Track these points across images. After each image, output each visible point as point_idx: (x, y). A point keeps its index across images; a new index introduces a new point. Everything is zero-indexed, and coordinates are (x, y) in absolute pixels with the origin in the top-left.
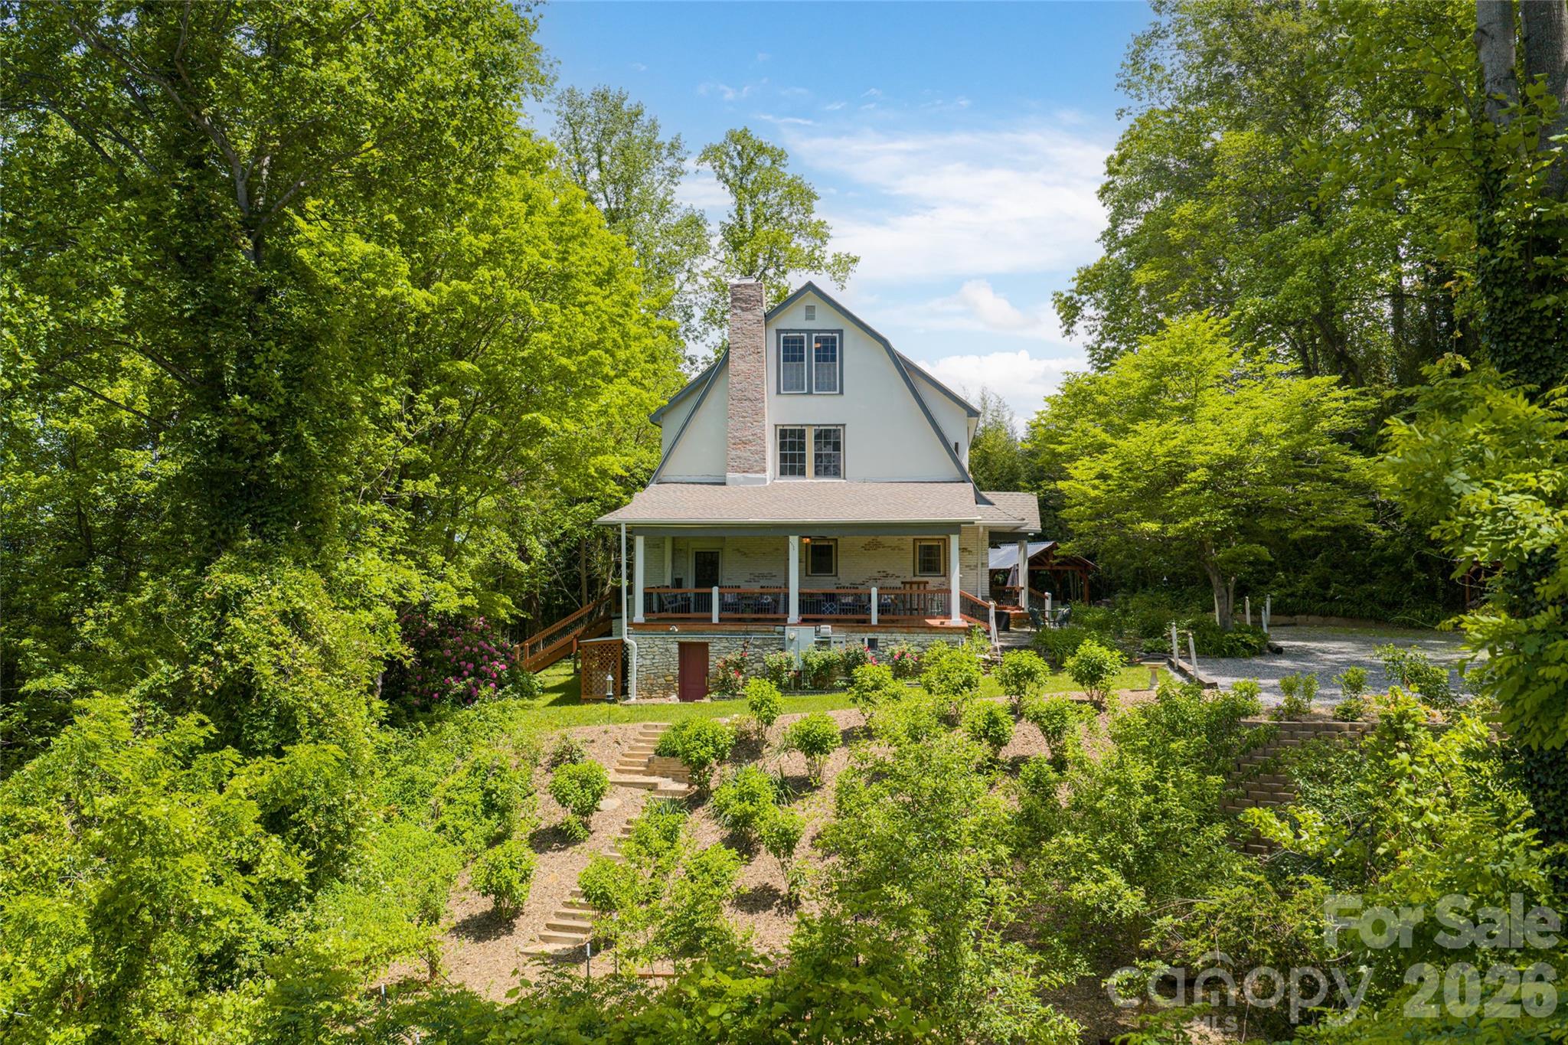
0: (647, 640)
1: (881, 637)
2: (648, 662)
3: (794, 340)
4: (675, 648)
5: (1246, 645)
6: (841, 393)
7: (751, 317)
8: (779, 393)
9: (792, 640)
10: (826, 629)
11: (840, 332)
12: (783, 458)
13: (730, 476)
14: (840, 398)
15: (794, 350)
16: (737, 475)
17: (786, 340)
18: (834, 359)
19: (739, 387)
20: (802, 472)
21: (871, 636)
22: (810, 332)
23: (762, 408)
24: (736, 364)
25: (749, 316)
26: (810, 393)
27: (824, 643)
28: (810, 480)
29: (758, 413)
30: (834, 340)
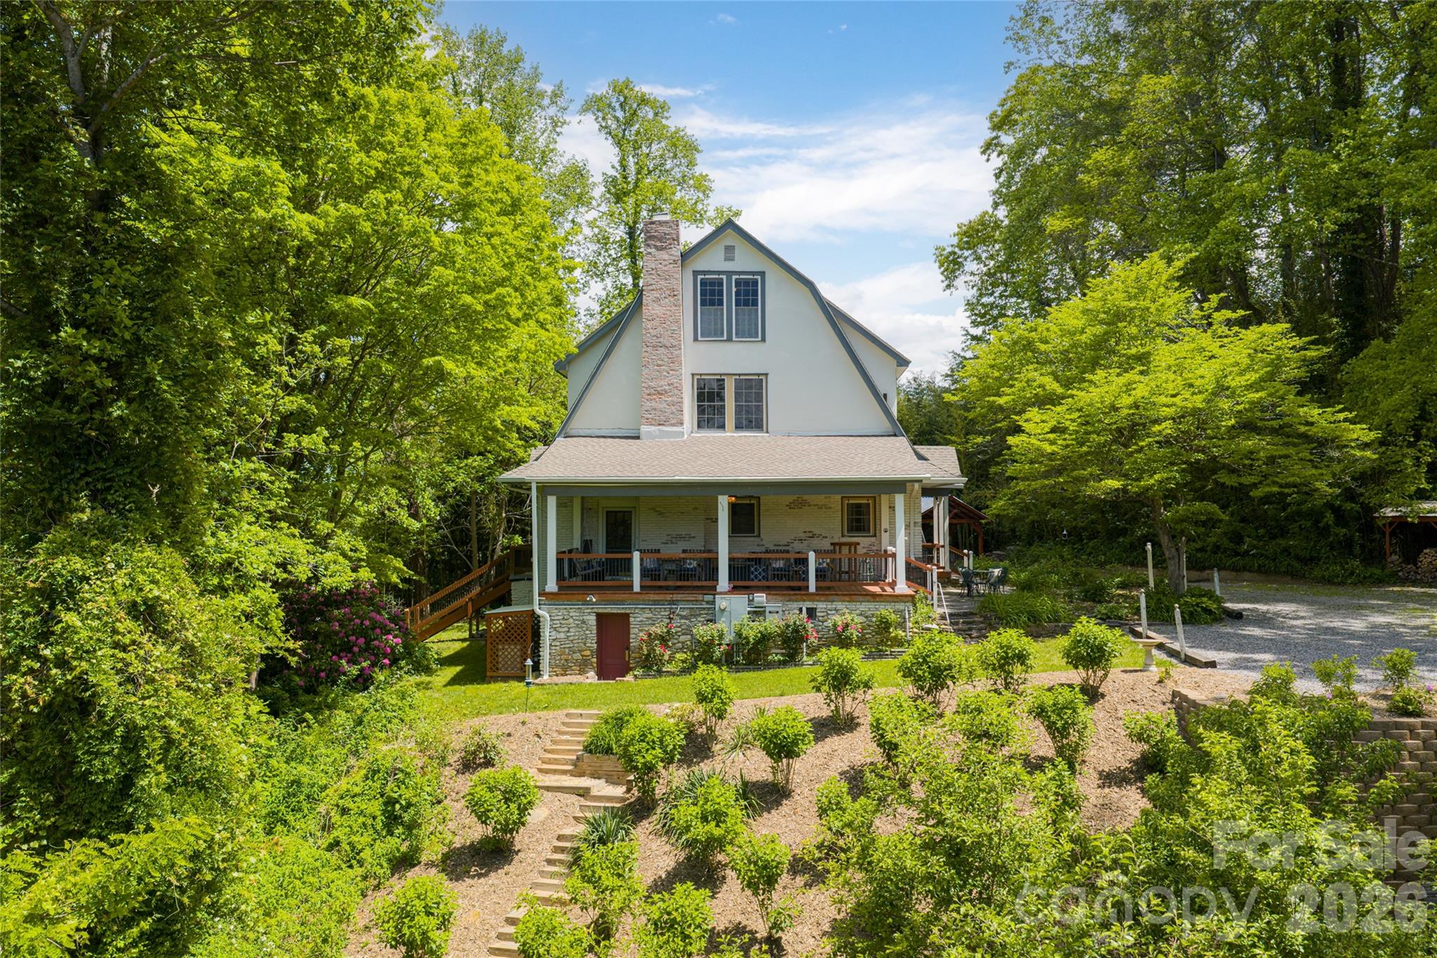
0: (560, 611)
1: (820, 606)
2: (562, 635)
3: (712, 283)
4: (592, 620)
5: (1207, 611)
6: (763, 340)
7: (666, 257)
8: (696, 339)
9: (723, 610)
10: (760, 598)
11: (762, 274)
12: (701, 410)
13: (645, 429)
14: (761, 344)
15: (712, 293)
16: (653, 428)
17: (703, 283)
18: (755, 303)
19: (653, 332)
20: (722, 427)
21: (810, 605)
22: (729, 274)
23: (679, 356)
24: (651, 308)
25: (664, 255)
26: (729, 339)
27: (758, 613)
28: (730, 434)
29: (675, 361)
30: (755, 282)
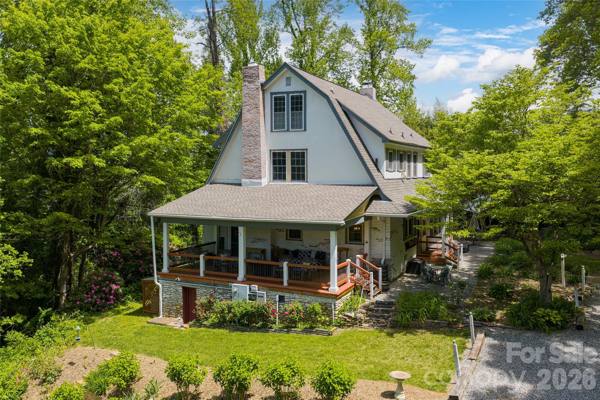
0: (168, 284)
1: (287, 295)
2: (168, 296)
4: (180, 289)
6: (305, 130)
7: (253, 86)
8: (272, 131)
9: (236, 292)
10: (255, 287)
11: (305, 92)
12: (275, 169)
13: (244, 181)
14: (304, 133)
16: (247, 180)
17: (276, 99)
18: (301, 110)
19: (247, 128)
20: (284, 178)
21: (281, 294)
22: (288, 93)
23: (259, 141)
24: (247, 116)
25: (252, 86)
26: (288, 130)
27: (253, 297)
28: (288, 183)
29: (257, 144)
30: (301, 97)
